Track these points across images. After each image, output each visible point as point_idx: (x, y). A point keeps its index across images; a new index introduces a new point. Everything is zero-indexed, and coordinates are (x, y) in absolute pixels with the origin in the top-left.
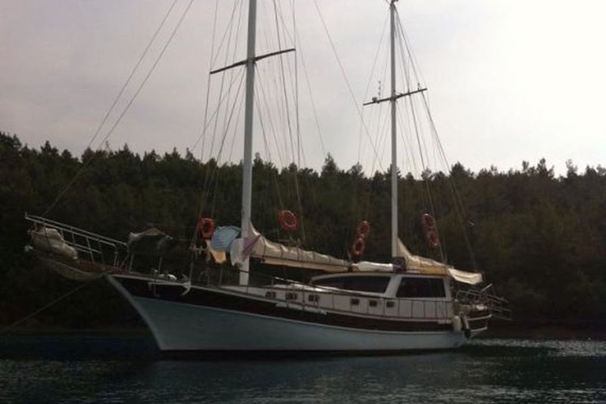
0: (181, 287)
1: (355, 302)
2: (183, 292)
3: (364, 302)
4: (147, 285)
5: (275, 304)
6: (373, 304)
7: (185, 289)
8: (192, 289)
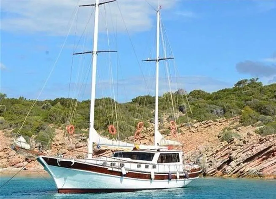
0: (70, 162)
1: (140, 166)
2: (71, 164)
3: (143, 166)
4: (57, 161)
5: (107, 169)
6: (147, 167)
7: (72, 163)
8: (75, 163)
